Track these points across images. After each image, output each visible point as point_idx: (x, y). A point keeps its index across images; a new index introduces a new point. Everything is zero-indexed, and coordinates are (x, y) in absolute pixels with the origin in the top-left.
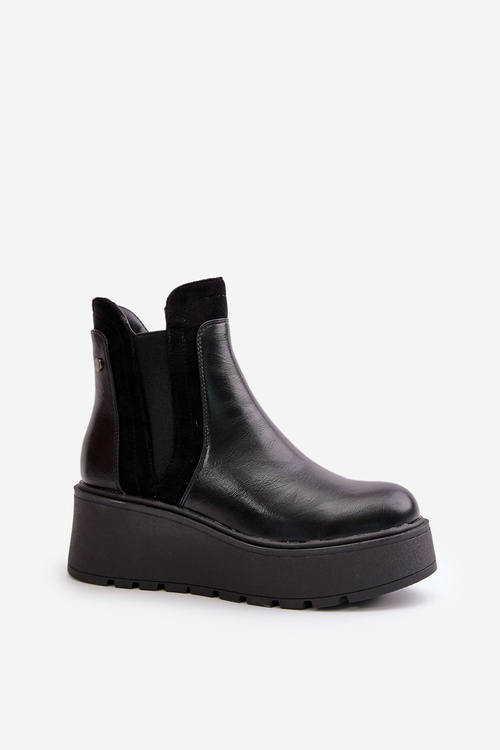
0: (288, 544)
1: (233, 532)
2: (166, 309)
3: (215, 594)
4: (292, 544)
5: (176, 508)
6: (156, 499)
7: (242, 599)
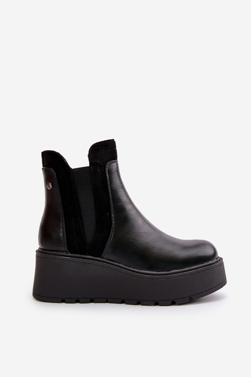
0: (161, 273)
1: (132, 269)
2: (89, 155)
3: (122, 302)
4: (164, 273)
5: (99, 259)
6: (88, 255)
7: (138, 303)
